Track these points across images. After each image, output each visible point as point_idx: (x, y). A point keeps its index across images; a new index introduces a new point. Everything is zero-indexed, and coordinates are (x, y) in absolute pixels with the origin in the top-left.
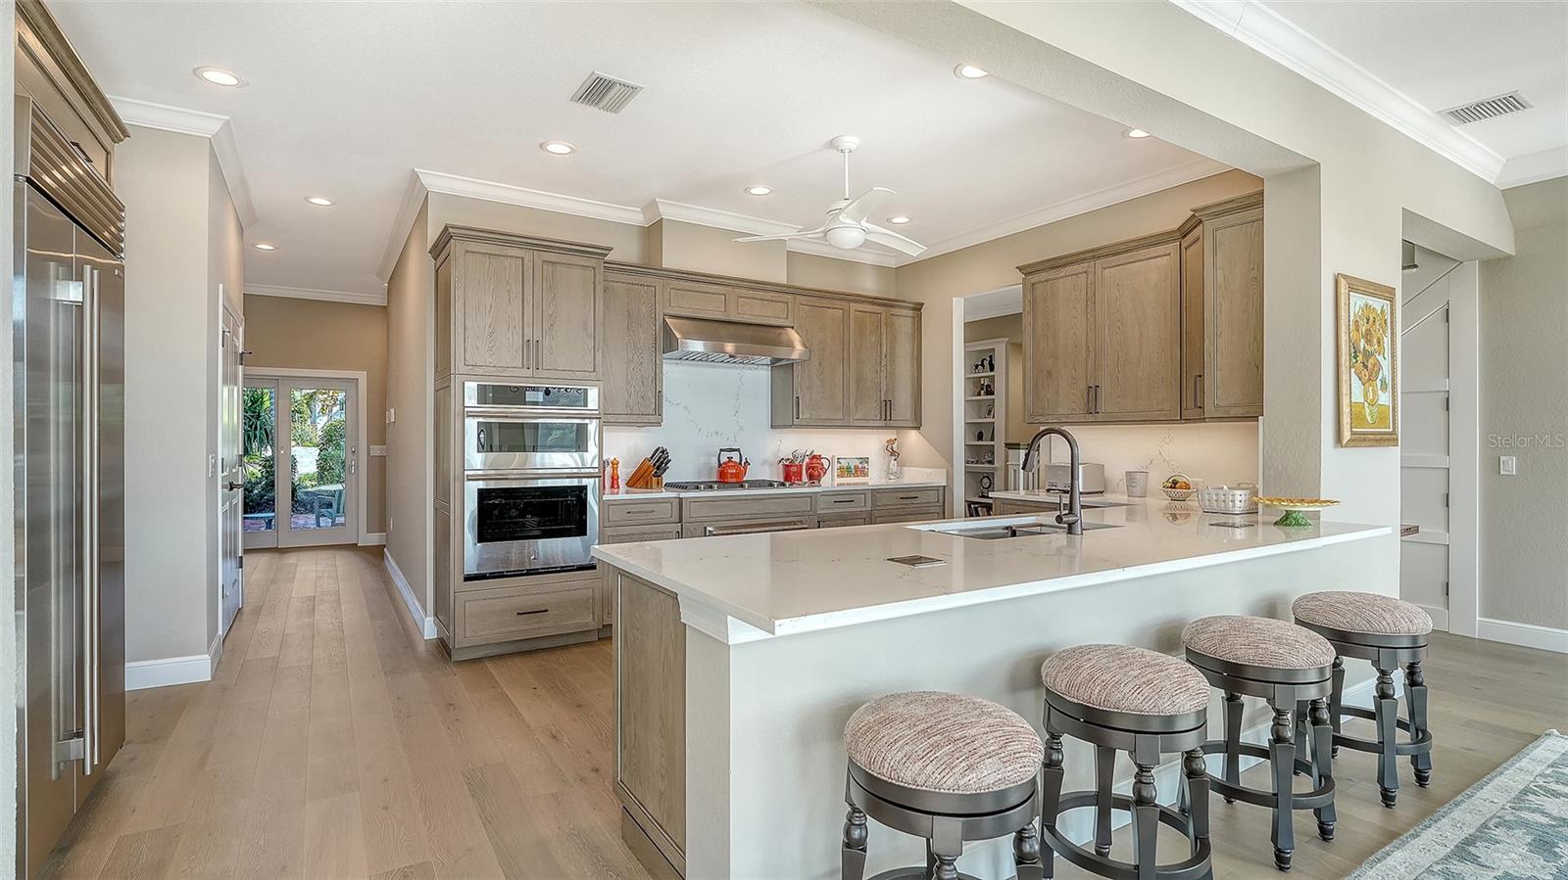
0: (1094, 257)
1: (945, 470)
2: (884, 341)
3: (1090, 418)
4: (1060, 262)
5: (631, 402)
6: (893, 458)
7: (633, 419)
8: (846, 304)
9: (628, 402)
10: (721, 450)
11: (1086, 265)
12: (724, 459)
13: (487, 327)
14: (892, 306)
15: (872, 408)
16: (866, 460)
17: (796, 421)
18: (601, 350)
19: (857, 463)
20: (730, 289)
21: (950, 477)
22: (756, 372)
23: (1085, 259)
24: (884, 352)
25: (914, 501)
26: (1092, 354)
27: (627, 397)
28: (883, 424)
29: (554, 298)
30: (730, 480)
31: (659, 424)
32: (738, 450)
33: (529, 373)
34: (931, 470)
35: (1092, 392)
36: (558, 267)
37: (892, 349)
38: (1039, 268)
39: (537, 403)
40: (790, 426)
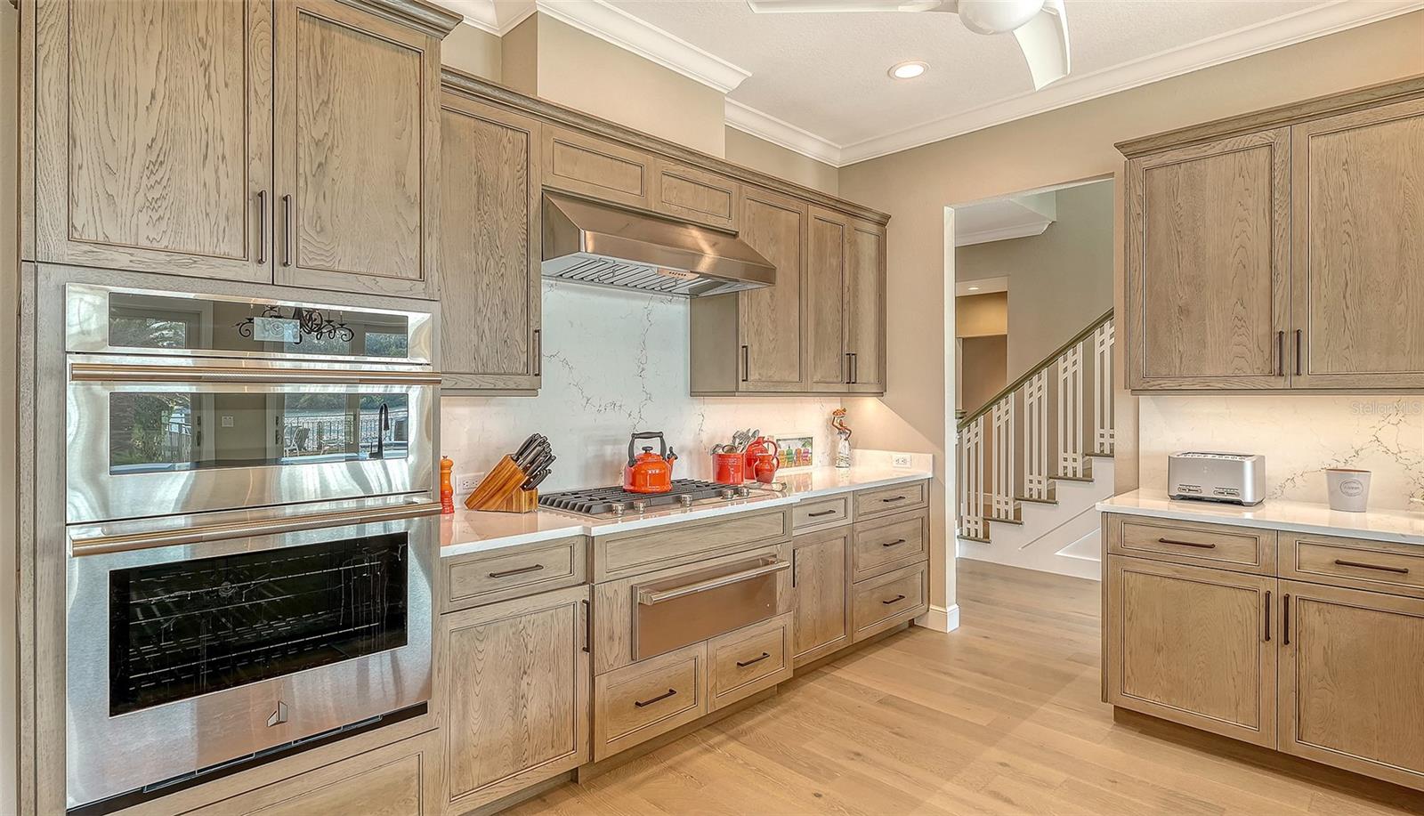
0: (1290, 119)
1: (931, 455)
2: (846, 266)
3: (1281, 383)
4: (1212, 132)
5: (483, 352)
6: (844, 437)
7: (488, 382)
8: (803, 205)
9: (477, 350)
10: (635, 436)
11: (1270, 133)
12: (638, 452)
13: (141, 148)
14: (855, 216)
15: (830, 364)
16: (808, 441)
17: (742, 386)
18: (435, 235)
19: (799, 445)
20: (650, 157)
21: (938, 464)
22: (669, 305)
23: (1266, 124)
24: (847, 282)
25: (899, 503)
26: (1283, 279)
27: (475, 339)
28: (844, 388)
29: (325, 103)
30: (650, 489)
31: (533, 391)
32: (660, 435)
33: (263, 273)
34: (907, 456)
35: (1289, 342)
36: (336, 34)
37: (855, 279)
38: (1160, 143)
39: (279, 347)
40: (732, 393)
